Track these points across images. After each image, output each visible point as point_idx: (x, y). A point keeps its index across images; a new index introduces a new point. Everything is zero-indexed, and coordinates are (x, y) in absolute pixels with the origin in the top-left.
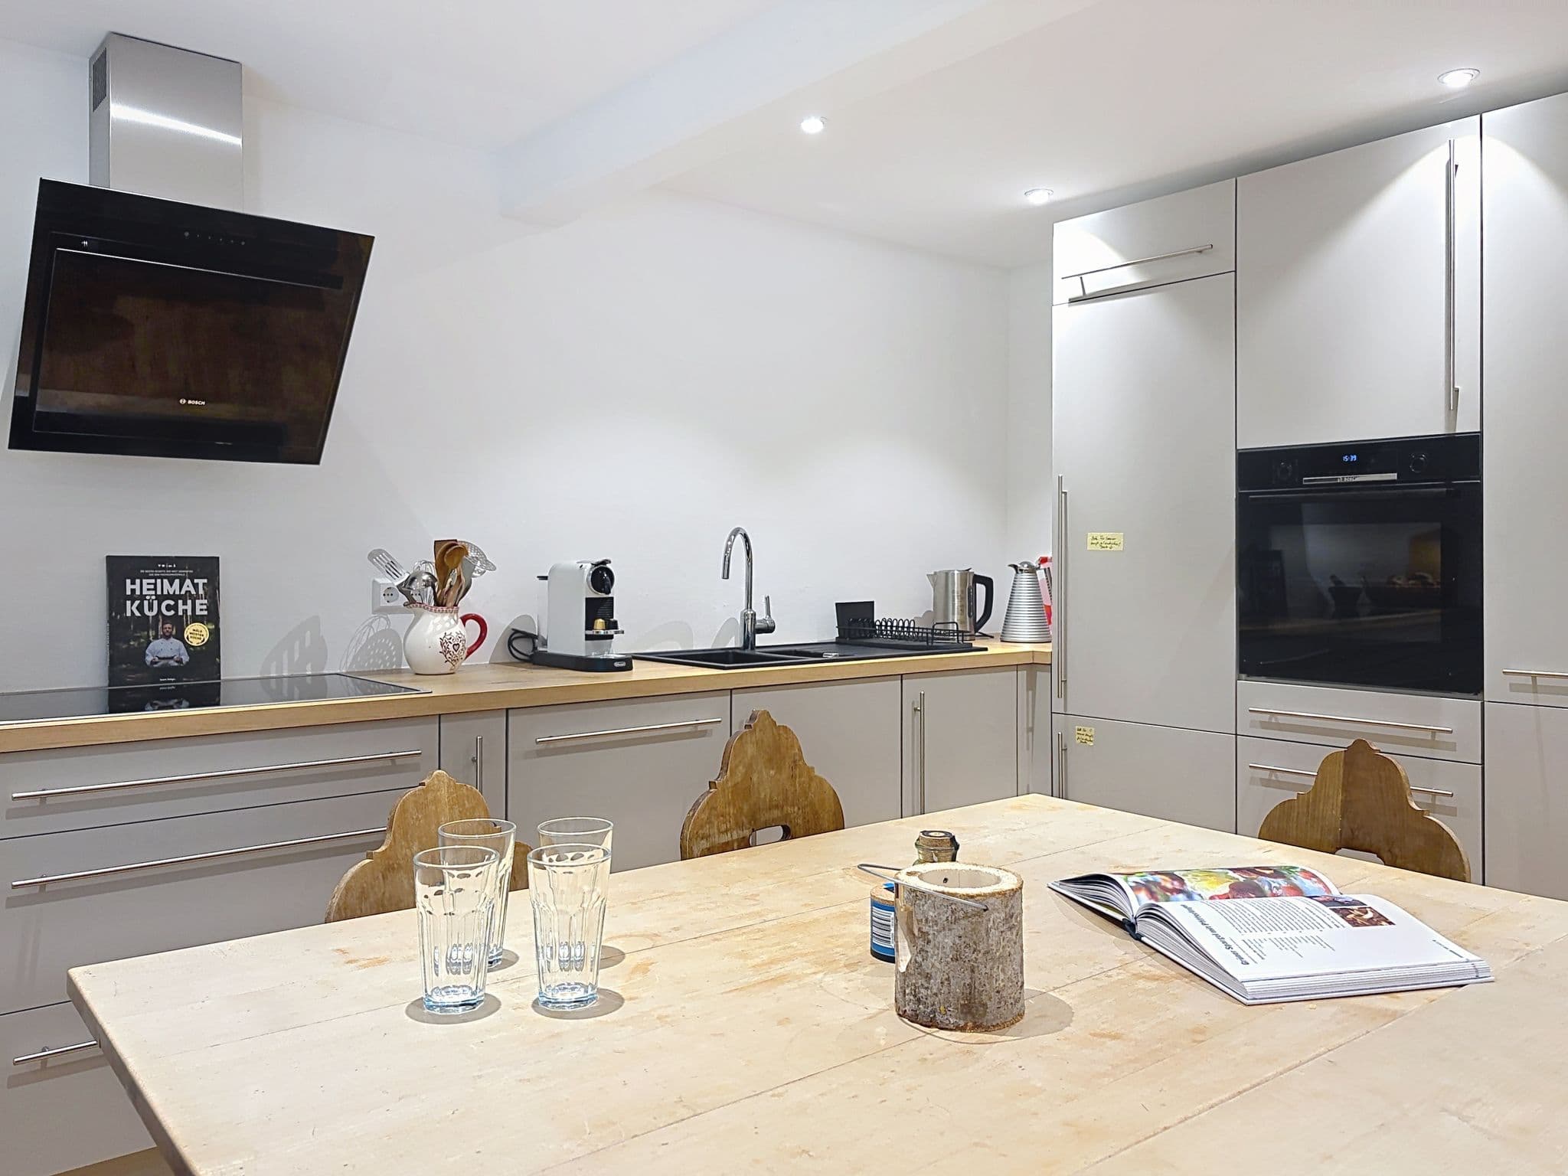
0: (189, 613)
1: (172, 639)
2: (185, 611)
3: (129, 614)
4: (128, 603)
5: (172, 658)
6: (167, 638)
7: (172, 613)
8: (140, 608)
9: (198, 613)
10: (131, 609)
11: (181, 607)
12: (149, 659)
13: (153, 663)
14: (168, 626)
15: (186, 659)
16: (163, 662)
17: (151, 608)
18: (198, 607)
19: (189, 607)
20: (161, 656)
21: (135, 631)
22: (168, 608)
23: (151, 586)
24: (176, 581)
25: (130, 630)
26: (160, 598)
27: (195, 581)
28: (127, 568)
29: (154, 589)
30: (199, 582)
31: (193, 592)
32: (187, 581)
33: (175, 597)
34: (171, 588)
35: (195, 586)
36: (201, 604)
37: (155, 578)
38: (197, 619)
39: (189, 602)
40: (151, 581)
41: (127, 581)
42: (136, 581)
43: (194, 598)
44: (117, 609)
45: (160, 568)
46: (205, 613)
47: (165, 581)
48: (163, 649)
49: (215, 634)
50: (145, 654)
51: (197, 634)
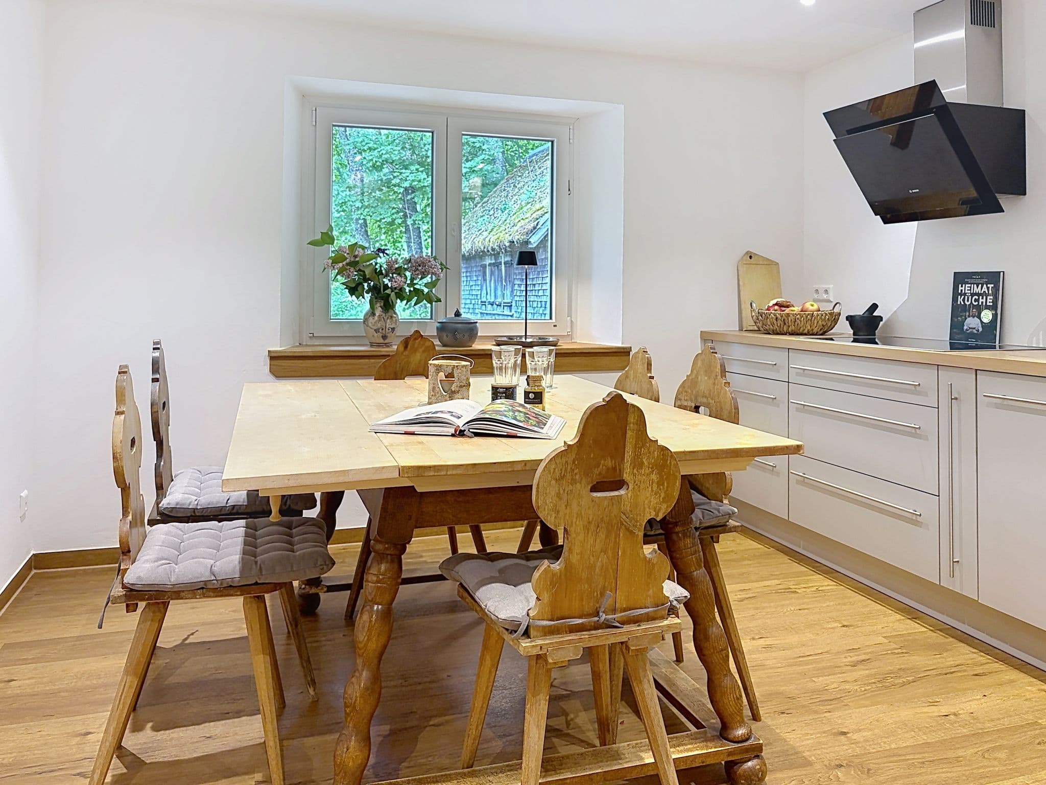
0: (984, 304)
1: (975, 318)
2: (982, 302)
3: (959, 303)
4: (959, 297)
5: (975, 328)
6: (974, 317)
7: (977, 303)
8: (964, 300)
9: (988, 304)
10: (960, 300)
11: (981, 300)
12: (965, 328)
13: (967, 330)
14: (974, 310)
15: (981, 329)
16: (971, 330)
17: (968, 301)
18: (988, 300)
19: (984, 300)
20: (970, 326)
21: (961, 312)
22: (975, 300)
23: (969, 288)
24: (980, 285)
25: (959, 312)
26: (973, 295)
27: (988, 285)
28: (960, 278)
29: (970, 290)
30: (991, 286)
31: (987, 292)
32: (985, 285)
33: (978, 294)
34: (977, 290)
35: (988, 288)
36: (990, 298)
37: (971, 284)
38: (987, 307)
39: (985, 297)
40: (970, 285)
41: (960, 285)
42: (964, 285)
43: (987, 295)
44: (955, 299)
45: (974, 278)
46: (991, 304)
47: (975, 285)
48: (972, 323)
49: (995, 316)
50: (963, 325)
51: (987, 316)
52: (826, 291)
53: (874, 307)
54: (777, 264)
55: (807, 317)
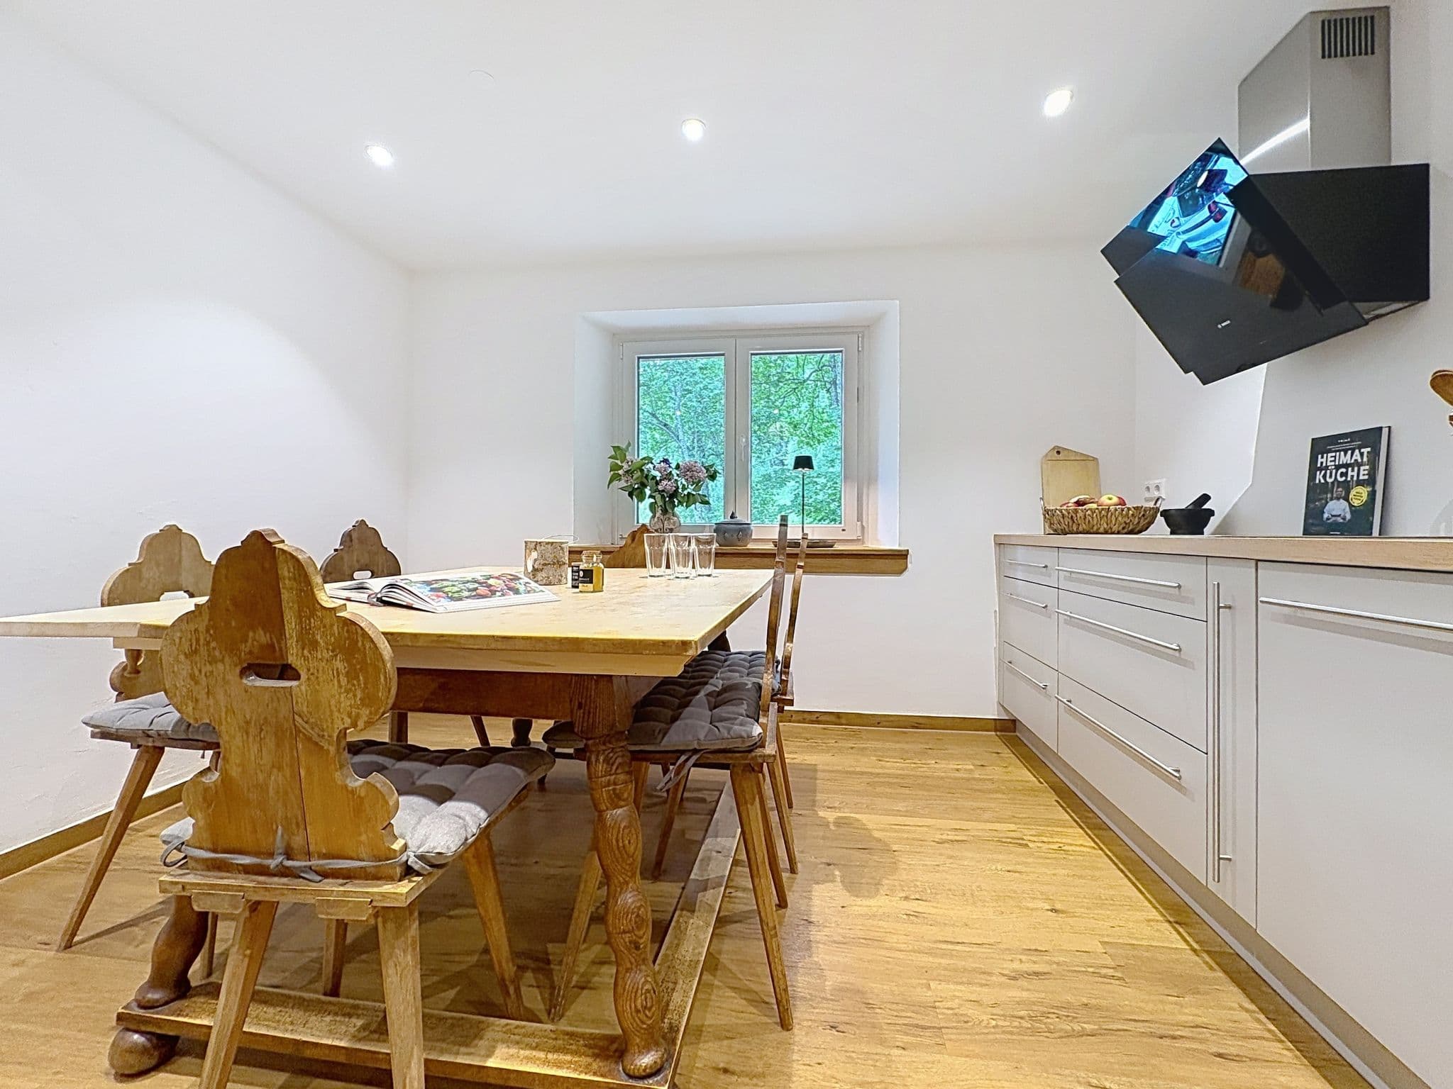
0: (1355, 478)
1: (1342, 501)
2: (1352, 476)
3: (1317, 481)
4: (1318, 473)
5: (1339, 516)
6: (1338, 499)
7: (1344, 478)
8: (1324, 477)
9: (1361, 478)
10: (1319, 476)
11: (1350, 473)
12: (1326, 516)
13: (1328, 519)
14: (1340, 489)
15: (1348, 516)
16: (1334, 519)
17: (1331, 476)
18: (1362, 472)
19: (1355, 473)
20: (1334, 513)
21: (1320, 494)
22: (1342, 474)
23: (1333, 459)
24: (1350, 452)
25: (1317, 494)
26: (1338, 467)
27: (1362, 450)
28: (1320, 446)
29: (1335, 461)
30: (1365, 451)
31: (1360, 460)
32: (1357, 451)
33: (1346, 466)
34: (1345, 459)
35: (1362, 454)
36: (1364, 470)
37: (1336, 451)
38: (1360, 483)
39: (1356, 469)
40: (1334, 454)
41: (1320, 456)
42: (1325, 455)
43: (1359, 465)
44: (1312, 477)
45: (1341, 443)
46: (1366, 477)
47: (1342, 453)
48: (1336, 508)
49: (1372, 495)
50: (1324, 512)
51: (1360, 495)
52: (1158, 488)
53: (1205, 498)
54: (1095, 459)
55: (1100, 513)
